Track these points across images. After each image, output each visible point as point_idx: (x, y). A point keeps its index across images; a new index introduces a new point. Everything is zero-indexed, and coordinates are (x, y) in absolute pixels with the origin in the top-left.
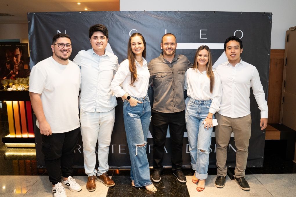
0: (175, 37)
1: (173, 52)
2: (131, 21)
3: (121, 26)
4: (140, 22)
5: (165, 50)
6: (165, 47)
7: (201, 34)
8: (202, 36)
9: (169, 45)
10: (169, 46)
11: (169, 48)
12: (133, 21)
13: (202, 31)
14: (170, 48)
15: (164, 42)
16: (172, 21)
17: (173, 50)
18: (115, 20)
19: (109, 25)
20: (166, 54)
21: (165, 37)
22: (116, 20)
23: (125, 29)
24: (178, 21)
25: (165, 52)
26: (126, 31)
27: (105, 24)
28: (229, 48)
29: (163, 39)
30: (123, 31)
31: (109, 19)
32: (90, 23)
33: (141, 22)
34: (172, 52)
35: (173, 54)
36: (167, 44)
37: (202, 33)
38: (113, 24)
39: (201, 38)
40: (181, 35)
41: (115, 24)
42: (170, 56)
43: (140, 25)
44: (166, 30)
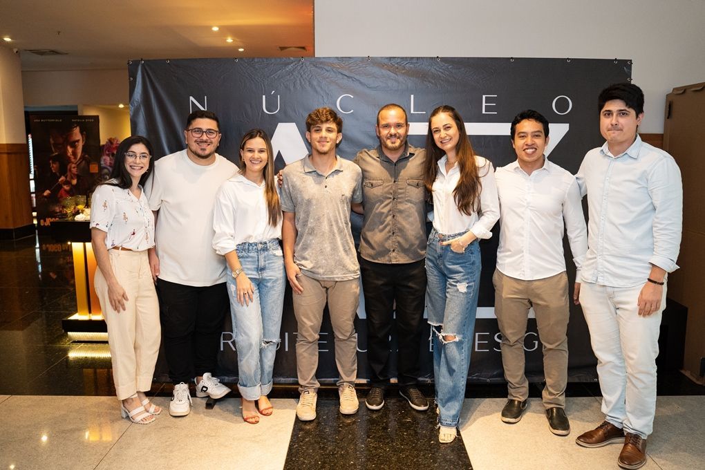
0: (404, 111)
1: (402, 141)
2: (340, 77)
3: (321, 88)
4: (359, 80)
5: (385, 139)
6: (385, 132)
7: (484, 104)
8: (488, 109)
9: (392, 128)
10: (393, 131)
11: (391, 135)
12: (345, 77)
13: (486, 97)
14: (395, 135)
15: (383, 122)
17: (402, 139)
18: (308, 76)
19: (295, 86)
20: (386, 147)
21: (384, 112)
22: (310, 76)
23: (327, 94)
24: (438, 77)
25: (385, 142)
26: (330, 97)
27: (288, 84)
28: (522, 135)
29: (380, 116)
30: (324, 97)
31: (294, 73)
32: (257, 81)
33: (362, 80)
34: (398, 143)
35: (400, 146)
36: (387, 126)
37: (486, 103)
38: (303, 83)
39: (484, 112)
41: (308, 84)
42: (395, 150)
43: (360, 85)
44: (412, 96)
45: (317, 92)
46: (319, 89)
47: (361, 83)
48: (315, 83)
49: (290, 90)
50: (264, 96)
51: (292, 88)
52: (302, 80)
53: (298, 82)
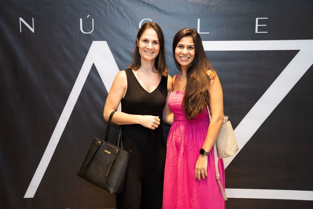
2: (142, 4)
3: (127, 13)
4: (156, 7)
7: (257, 25)
8: (260, 29)
12: (146, 5)
13: (258, 19)
16: (210, 5)
18: (116, 4)
19: (105, 12)
22: (118, 4)
23: (132, 18)
24: (220, 4)
26: (133, 21)
27: (100, 10)
30: (129, 21)
31: (105, 1)
32: (75, 7)
33: (159, 7)
37: (259, 24)
38: (112, 9)
39: (257, 32)
40: (224, 27)
41: (116, 9)
43: (157, 11)
44: (199, 20)
45: (123, 16)
46: (125, 14)
47: (158, 9)
48: (122, 9)
49: (102, 15)
50: (81, 20)
51: (103, 13)
52: (111, 7)
53: (108, 7)
